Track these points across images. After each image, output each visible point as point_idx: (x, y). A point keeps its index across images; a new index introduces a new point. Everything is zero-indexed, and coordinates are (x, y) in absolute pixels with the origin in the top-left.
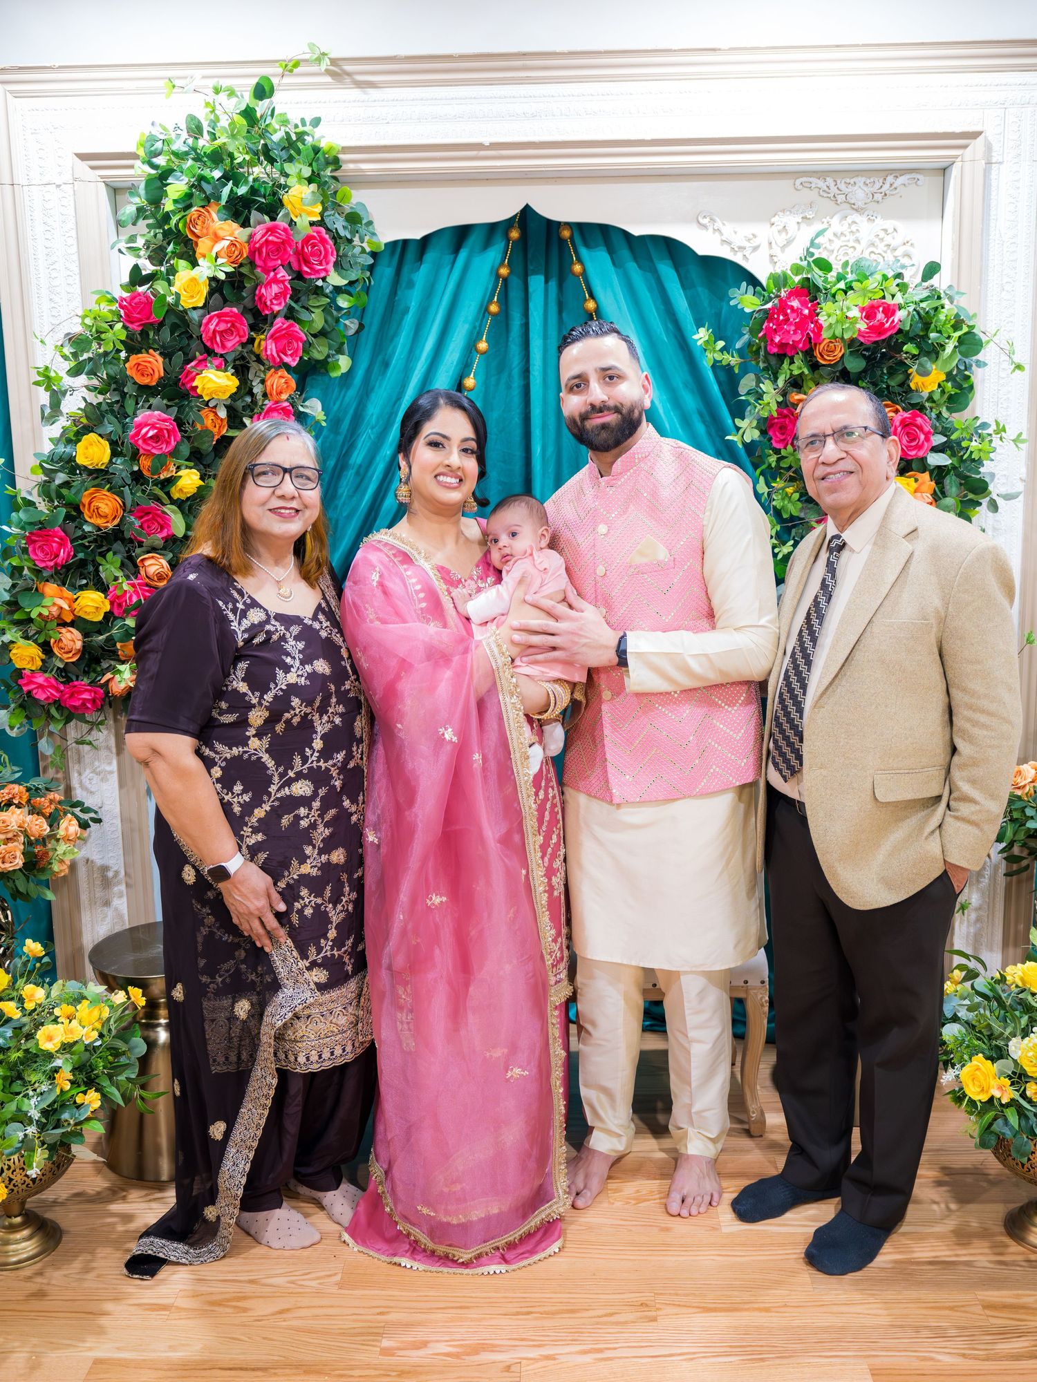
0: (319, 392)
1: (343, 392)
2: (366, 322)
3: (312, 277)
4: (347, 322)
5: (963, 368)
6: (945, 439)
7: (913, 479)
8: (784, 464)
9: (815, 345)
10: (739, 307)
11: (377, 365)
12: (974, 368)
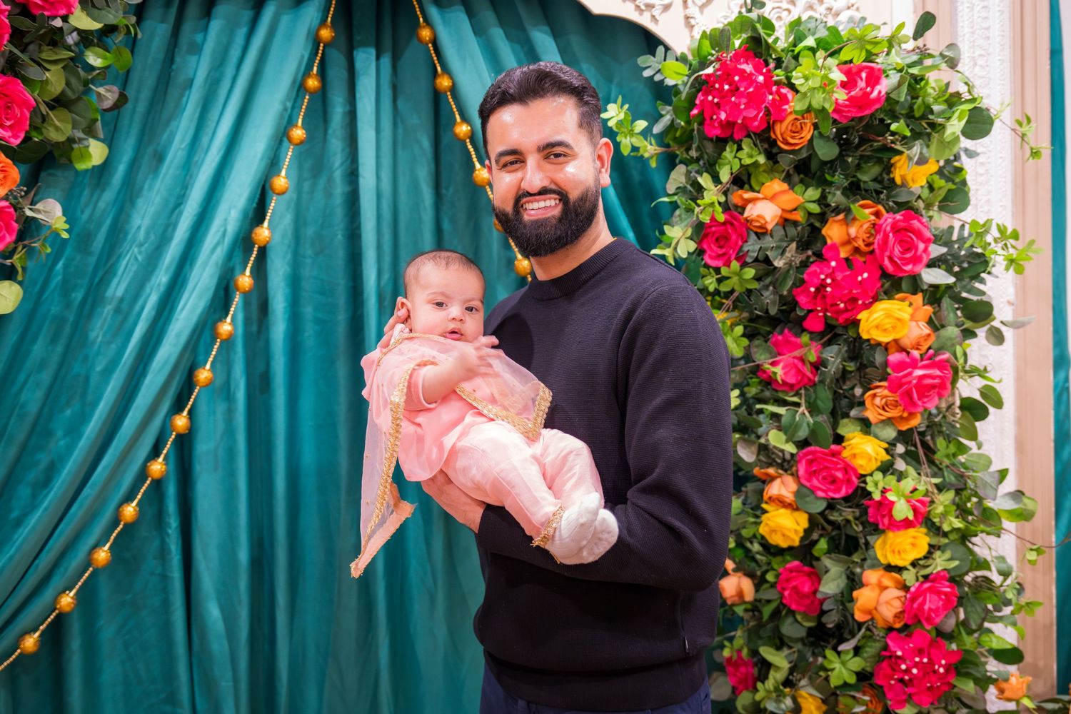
0: (59, 193)
1: (95, 196)
2: (130, 93)
3: (46, 13)
4: (101, 90)
5: (952, 158)
6: (944, 250)
7: (907, 303)
8: (724, 288)
9: (774, 123)
10: (657, 78)
11: (146, 157)
12: (963, 157)
